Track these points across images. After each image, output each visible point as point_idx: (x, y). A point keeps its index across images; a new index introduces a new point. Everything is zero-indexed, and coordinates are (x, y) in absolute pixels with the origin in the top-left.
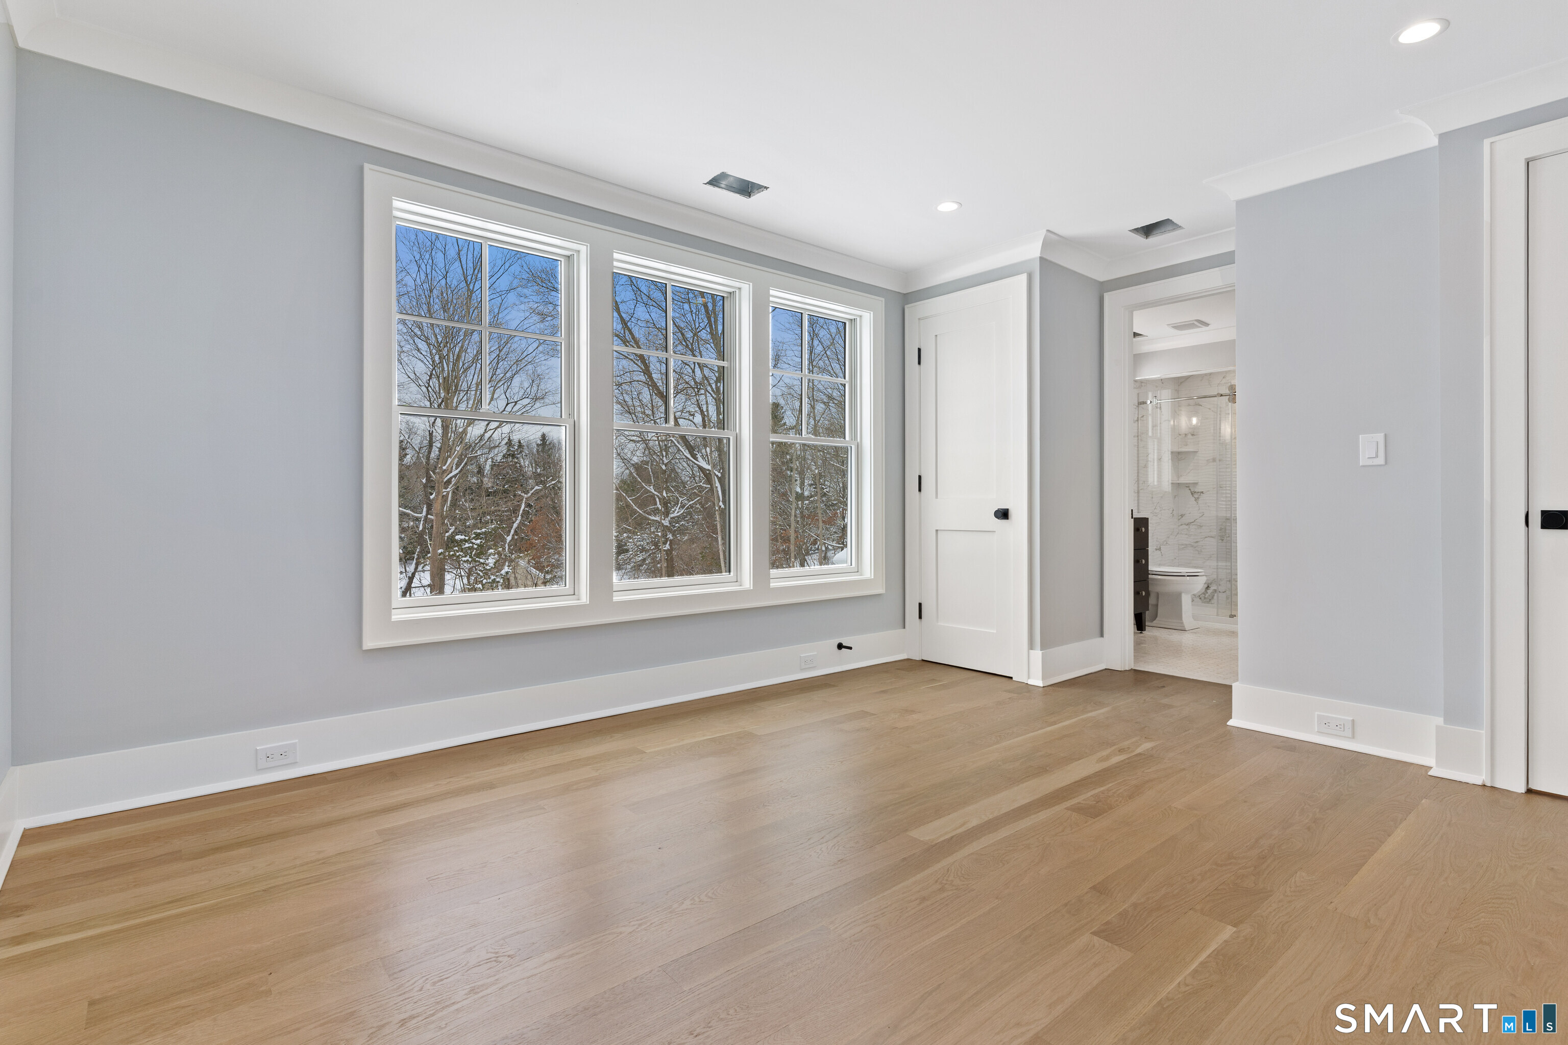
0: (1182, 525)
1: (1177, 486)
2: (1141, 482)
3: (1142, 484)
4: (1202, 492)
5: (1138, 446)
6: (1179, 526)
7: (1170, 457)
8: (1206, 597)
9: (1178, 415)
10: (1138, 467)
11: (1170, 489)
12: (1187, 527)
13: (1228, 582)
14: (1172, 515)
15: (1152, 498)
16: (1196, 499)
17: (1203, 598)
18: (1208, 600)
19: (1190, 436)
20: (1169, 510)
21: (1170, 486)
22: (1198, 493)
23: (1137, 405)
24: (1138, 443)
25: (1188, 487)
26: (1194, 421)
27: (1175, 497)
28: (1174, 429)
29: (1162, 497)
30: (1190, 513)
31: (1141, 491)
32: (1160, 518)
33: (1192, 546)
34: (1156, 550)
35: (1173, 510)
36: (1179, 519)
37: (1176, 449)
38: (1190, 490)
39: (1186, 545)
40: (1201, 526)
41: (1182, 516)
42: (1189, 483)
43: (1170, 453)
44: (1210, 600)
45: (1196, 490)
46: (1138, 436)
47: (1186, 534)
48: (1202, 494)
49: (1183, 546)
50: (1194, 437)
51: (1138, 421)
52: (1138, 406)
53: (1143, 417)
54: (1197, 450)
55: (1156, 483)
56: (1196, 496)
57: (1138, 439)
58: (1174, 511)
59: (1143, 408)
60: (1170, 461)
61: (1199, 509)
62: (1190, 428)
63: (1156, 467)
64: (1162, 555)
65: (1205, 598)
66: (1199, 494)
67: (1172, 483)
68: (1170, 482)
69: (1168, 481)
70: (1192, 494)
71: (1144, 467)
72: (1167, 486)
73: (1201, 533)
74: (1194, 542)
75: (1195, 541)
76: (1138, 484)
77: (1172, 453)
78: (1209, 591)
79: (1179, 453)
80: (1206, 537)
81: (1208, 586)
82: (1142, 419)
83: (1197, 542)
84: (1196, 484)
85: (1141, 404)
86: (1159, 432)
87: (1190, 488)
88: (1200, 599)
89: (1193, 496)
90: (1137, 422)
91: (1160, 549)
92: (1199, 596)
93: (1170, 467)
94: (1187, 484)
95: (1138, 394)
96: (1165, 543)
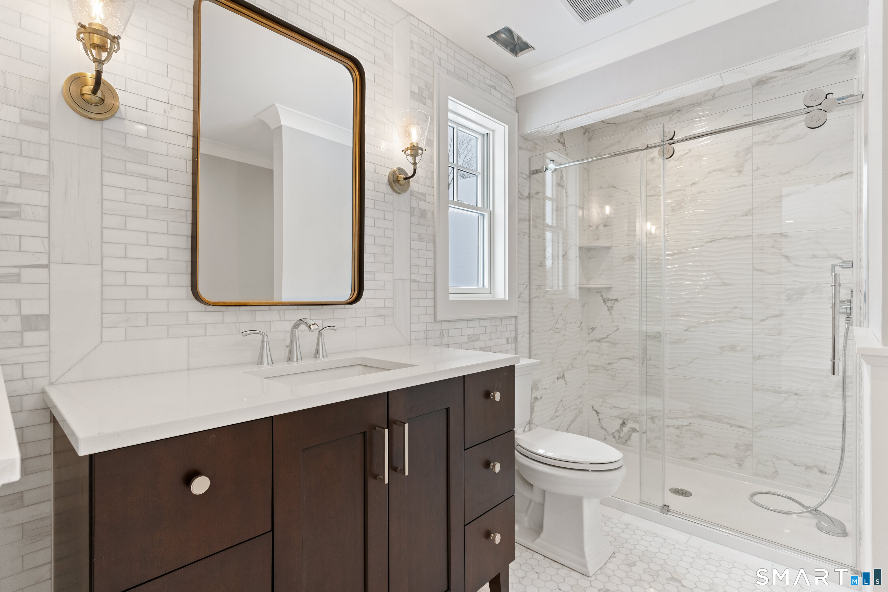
0: (592, 340)
1: (585, 291)
2: (534, 287)
3: (537, 289)
4: (617, 300)
5: (530, 234)
6: (589, 342)
7: (578, 255)
8: (621, 435)
9: (588, 201)
10: (530, 264)
11: (578, 296)
12: (598, 344)
13: (649, 420)
14: (580, 328)
15: (552, 308)
16: (610, 309)
17: (617, 437)
18: (624, 441)
19: (601, 228)
20: (576, 322)
21: (578, 291)
22: (612, 300)
23: (528, 174)
24: (530, 229)
25: (600, 292)
26: (608, 210)
27: (584, 306)
28: (582, 220)
29: (566, 307)
30: (601, 326)
31: (534, 300)
32: (564, 336)
33: (605, 369)
34: (558, 378)
35: (582, 322)
36: (589, 334)
37: (586, 244)
38: (602, 296)
39: (597, 366)
40: (615, 344)
41: (593, 329)
42: (601, 288)
43: (578, 248)
44: (626, 440)
45: (610, 297)
46: (529, 220)
47: (597, 353)
48: (616, 302)
49: (593, 368)
50: (608, 228)
51: (529, 197)
52: (530, 177)
53: (537, 193)
54: (611, 245)
55: (561, 288)
56: (609, 304)
57: (530, 225)
58: (583, 324)
59: (538, 182)
60: (578, 259)
61: (613, 322)
62: (602, 219)
63: (560, 266)
64: (566, 384)
65: (620, 437)
66: (613, 302)
67: (580, 288)
68: (578, 286)
69: (576, 285)
70: (604, 302)
71: (540, 266)
72: (574, 292)
73: (615, 352)
74: (606, 364)
75: (608, 362)
76: (530, 290)
77: (580, 248)
78: (625, 429)
79: (589, 249)
80: (621, 358)
81: (624, 423)
82: (536, 196)
83: (610, 364)
84: (609, 289)
85: (533, 174)
86: (564, 219)
87: (602, 294)
88: (614, 437)
89: (605, 304)
90: (528, 200)
91: (563, 377)
92: (613, 434)
93: (578, 267)
94: (598, 288)
95: (530, 159)
96: (571, 366)
